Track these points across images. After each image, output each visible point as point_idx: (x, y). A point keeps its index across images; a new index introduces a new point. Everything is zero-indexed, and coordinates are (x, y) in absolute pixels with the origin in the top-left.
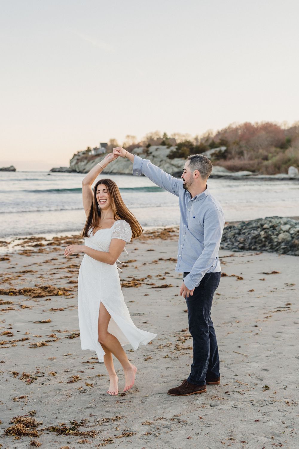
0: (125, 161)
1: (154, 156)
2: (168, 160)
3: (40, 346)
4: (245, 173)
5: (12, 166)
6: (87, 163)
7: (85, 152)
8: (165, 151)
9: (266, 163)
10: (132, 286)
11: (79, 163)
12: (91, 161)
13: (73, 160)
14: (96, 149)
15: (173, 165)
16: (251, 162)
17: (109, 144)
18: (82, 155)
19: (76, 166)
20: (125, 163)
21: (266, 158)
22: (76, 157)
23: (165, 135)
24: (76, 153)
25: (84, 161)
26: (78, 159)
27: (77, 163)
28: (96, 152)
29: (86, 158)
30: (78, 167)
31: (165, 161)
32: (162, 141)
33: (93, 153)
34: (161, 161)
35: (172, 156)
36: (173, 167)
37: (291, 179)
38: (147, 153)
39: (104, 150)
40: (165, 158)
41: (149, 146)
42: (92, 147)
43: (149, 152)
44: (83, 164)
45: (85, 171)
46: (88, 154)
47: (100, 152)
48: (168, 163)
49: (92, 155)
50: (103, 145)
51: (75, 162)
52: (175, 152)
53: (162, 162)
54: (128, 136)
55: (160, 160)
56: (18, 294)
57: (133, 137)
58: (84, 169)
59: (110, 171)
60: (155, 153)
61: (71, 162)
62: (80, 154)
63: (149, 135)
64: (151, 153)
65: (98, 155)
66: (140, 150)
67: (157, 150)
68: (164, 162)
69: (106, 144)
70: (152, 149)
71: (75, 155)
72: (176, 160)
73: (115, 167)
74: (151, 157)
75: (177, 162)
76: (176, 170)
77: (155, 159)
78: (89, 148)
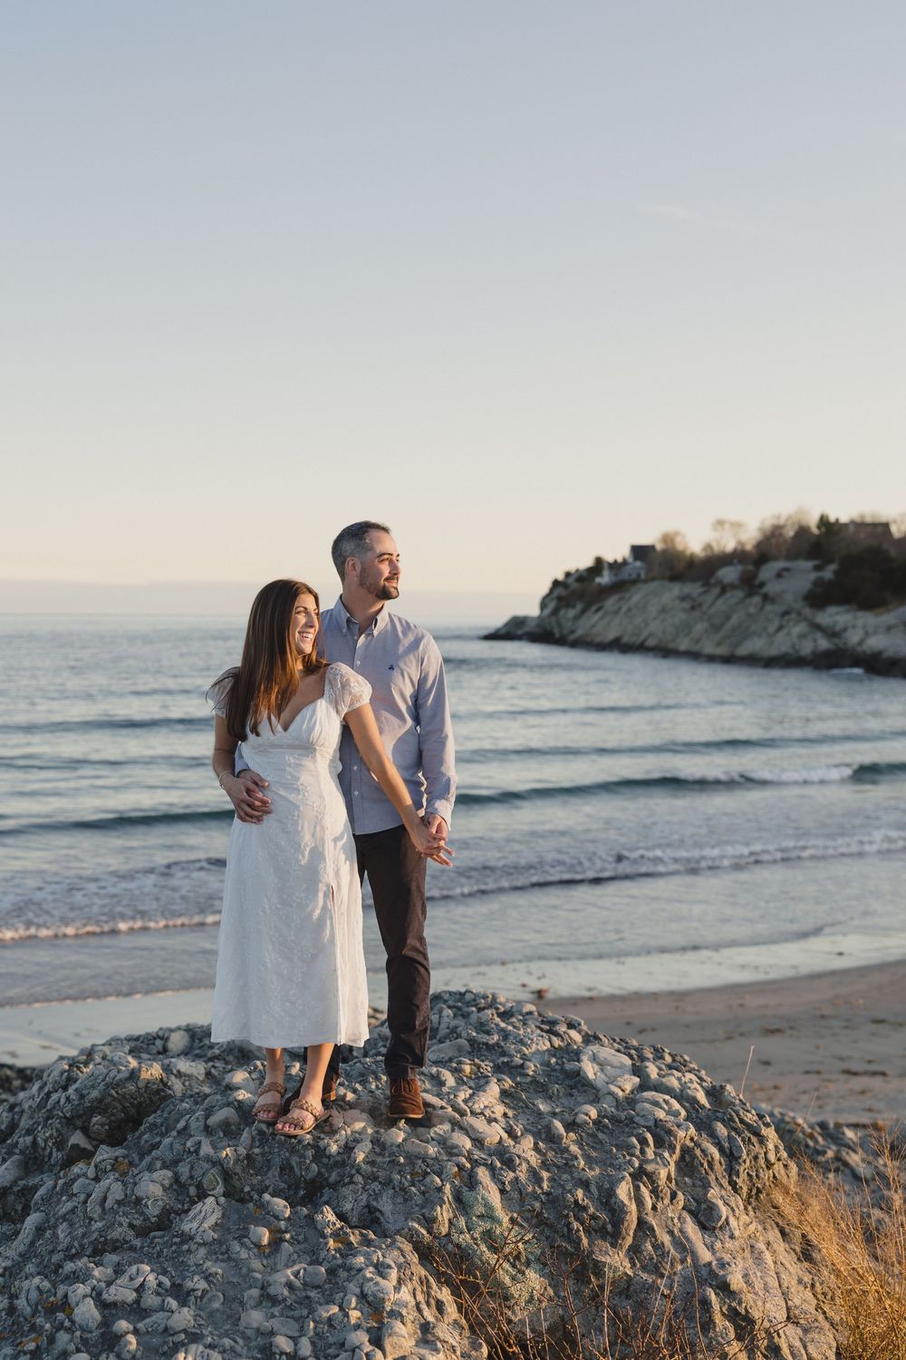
0: (685, 610)
1: (766, 598)
2: (807, 611)
6: (583, 612)
7: (585, 574)
8: (804, 575)
11: (562, 612)
12: (594, 608)
13: (547, 600)
14: (615, 566)
15: (818, 627)
17: (659, 547)
18: (576, 585)
19: (553, 619)
20: (683, 616)
22: (559, 591)
24: (561, 577)
25: (574, 607)
26: (560, 599)
27: (555, 612)
28: (616, 575)
29: (580, 594)
30: (559, 625)
31: (799, 614)
32: (813, 541)
33: (605, 579)
34: (787, 613)
35: (819, 597)
36: (819, 635)
38: (751, 587)
39: (641, 568)
40: (799, 605)
41: (762, 561)
42: (609, 557)
43: (757, 582)
44: (571, 613)
45: (572, 637)
46: (593, 580)
47: (624, 575)
48: (806, 619)
49: (599, 584)
50: (639, 552)
51: (552, 606)
52: (830, 582)
53: (787, 618)
54: (720, 523)
55: (781, 609)
57: (737, 526)
58: (572, 632)
59: (638, 640)
60: (773, 588)
61: (543, 605)
62: (570, 580)
63: (768, 524)
64: (762, 585)
65: (619, 587)
66: (729, 574)
67: (779, 575)
68: (793, 616)
69: (652, 547)
70: (767, 572)
71: (556, 583)
72: (832, 609)
73: (655, 629)
74: (757, 599)
75: (836, 616)
76: (824, 644)
77: (769, 608)
78: (599, 561)
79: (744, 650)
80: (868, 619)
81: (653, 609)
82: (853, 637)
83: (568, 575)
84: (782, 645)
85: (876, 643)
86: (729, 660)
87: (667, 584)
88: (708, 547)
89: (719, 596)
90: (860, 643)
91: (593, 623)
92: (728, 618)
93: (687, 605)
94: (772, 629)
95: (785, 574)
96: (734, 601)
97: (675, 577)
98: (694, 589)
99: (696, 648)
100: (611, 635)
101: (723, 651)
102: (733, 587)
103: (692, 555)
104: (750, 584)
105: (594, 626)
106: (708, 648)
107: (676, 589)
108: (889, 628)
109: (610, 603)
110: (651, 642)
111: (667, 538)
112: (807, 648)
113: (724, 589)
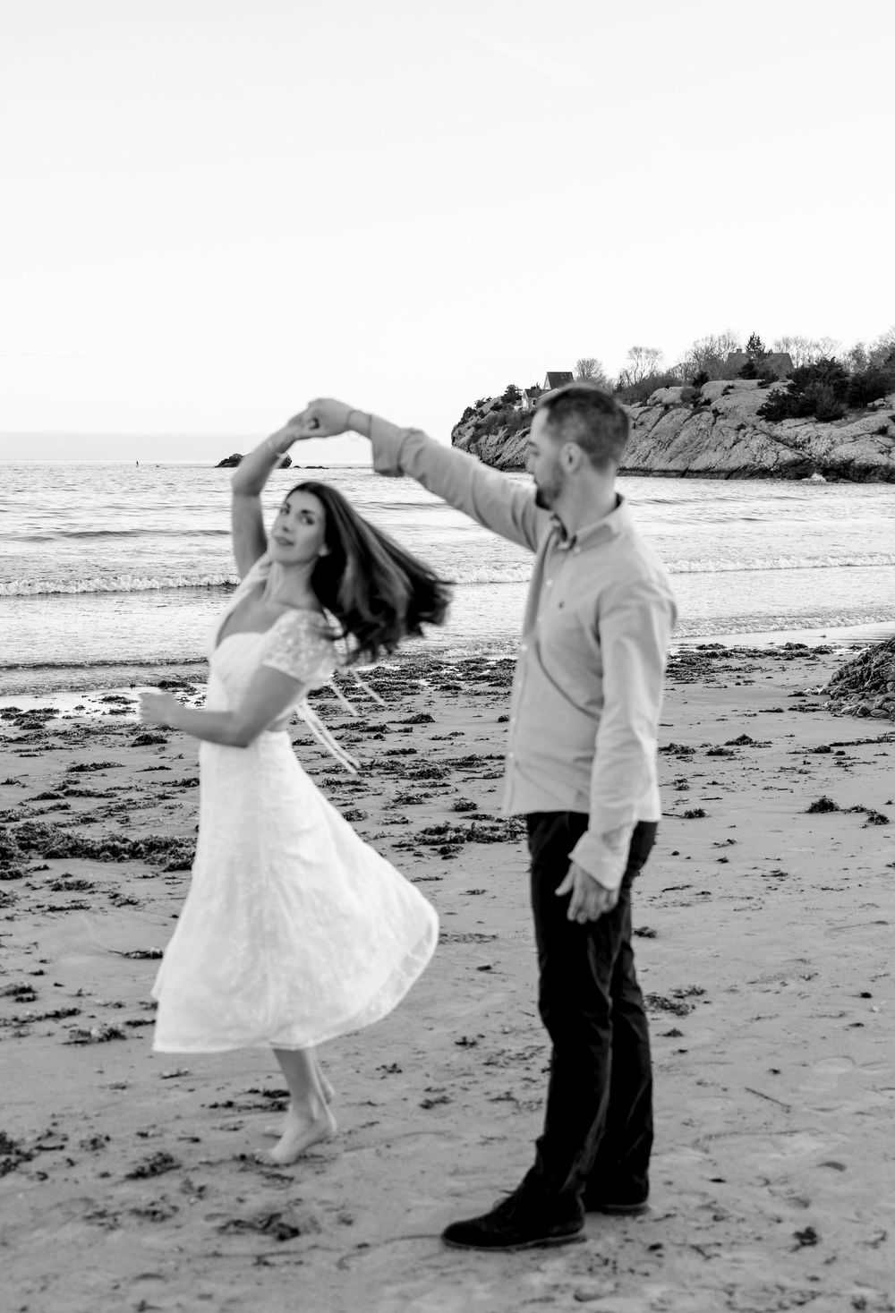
1: (716, 413)
2: (764, 425)
3: (101, 1040)
6: (506, 438)
7: (500, 402)
8: (752, 396)
10: (499, 840)
11: (483, 439)
12: (518, 433)
13: (462, 429)
14: (533, 392)
15: (778, 439)
17: (576, 373)
18: (492, 413)
22: (474, 420)
23: (754, 343)
24: (473, 406)
25: (496, 434)
26: (478, 427)
29: (503, 422)
31: (754, 427)
32: (745, 362)
33: (524, 405)
34: (742, 427)
35: (774, 412)
36: (781, 446)
38: (696, 405)
40: (754, 419)
41: (701, 380)
42: (523, 385)
43: (702, 400)
44: (493, 439)
46: (510, 408)
48: (763, 432)
49: (520, 411)
50: (556, 378)
51: (467, 434)
52: (785, 399)
53: (742, 431)
54: (637, 350)
55: (737, 423)
56: (126, 856)
60: (721, 403)
61: (456, 434)
62: (486, 408)
63: (703, 345)
64: (708, 402)
66: (669, 393)
67: (725, 393)
68: (749, 429)
69: (568, 375)
70: (711, 389)
71: (469, 412)
72: (788, 422)
74: (707, 415)
75: (791, 428)
76: (788, 455)
77: (721, 422)
78: (512, 389)
79: (698, 464)
80: (826, 429)
82: (818, 449)
83: (480, 404)
84: (739, 458)
85: (844, 452)
86: (684, 474)
89: (662, 416)
90: (827, 453)
91: (520, 448)
92: (677, 435)
94: (728, 443)
95: (730, 391)
96: (682, 417)
101: (677, 465)
102: (676, 405)
104: (695, 402)
105: (523, 449)
106: (659, 464)
108: (855, 438)
111: (586, 366)
112: (769, 460)
113: (667, 408)
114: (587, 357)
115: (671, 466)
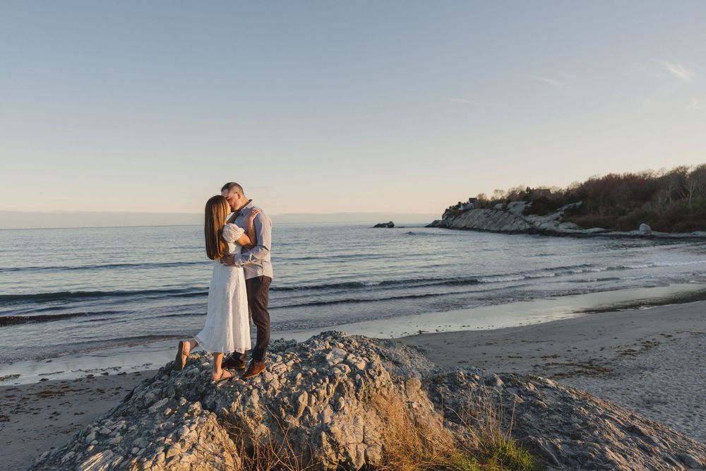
0: (485, 217)
1: (510, 213)
2: (523, 217)
4: (597, 229)
5: (391, 222)
6: (455, 219)
7: (455, 207)
8: (522, 206)
9: (621, 218)
11: (449, 219)
12: (458, 217)
13: (444, 215)
14: (464, 204)
15: (526, 221)
16: (606, 217)
17: (478, 198)
18: (453, 210)
19: (446, 221)
20: (485, 219)
21: (624, 214)
22: (448, 212)
24: (448, 208)
25: (452, 217)
26: (448, 215)
27: (447, 219)
28: (465, 207)
29: (454, 214)
30: (448, 223)
31: (520, 217)
32: (523, 195)
33: (462, 208)
34: (516, 217)
35: (526, 212)
36: (527, 224)
37: (641, 237)
39: (472, 205)
40: (520, 215)
41: (509, 201)
42: (463, 202)
43: (507, 208)
44: (452, 219)
46: (458, 209)
47: (468, 207)
48: (522, 219)
49: (460, 210)
50: (472, 200)
51: (446, 217)
52: (530, 208)
53: (516, 219)
54: (496, 191)
55: (515, 216)
57: (502, 191)
60: (512, 210)
61: (443, 217)
62: (451, 209)
64: (509, 209)
65: (466, 211)
66: (499, 206)
67: (514, 206)
68: (518, 218)
69: (476, 199)
70: (510, 205)
71: (447, 210)
72: (530, 216)
73: (477, 223)
74: (507, 213)
75: (531, 218)
76: (528, 226)
77: (511, 216)
78: (460, 203)
79: (503, 229)
80: (542, 219)
81: (476, 217)
82: (537, 224)
83: (450, 207)
84: (515, 227)
85: (544, 226)
86: (499, 232)
87: (480, 209)
88: (493, 198)
89: (496, 213)
90: (539, 226)
91: (458, 222)
92: (499, 219)
93: (487, 215)
94: (512, 222)
95: (516, 205)
96: (500, 214)
97: (482, 207)
98: (488, 211)
99: (488, 228)
100: (463, 225)
101: (497, 229)
102: (500, 210)
103: (488, 201)
104: (505, 209)
106: (493, 229)
107: (483, 211)
108: (548, 221)
109: (463, 216)
110: (475, 227)
111: (480, 196)
112: (523, 228)
113: (497, 211)
114: (481, 193)
115: (495, 229)
